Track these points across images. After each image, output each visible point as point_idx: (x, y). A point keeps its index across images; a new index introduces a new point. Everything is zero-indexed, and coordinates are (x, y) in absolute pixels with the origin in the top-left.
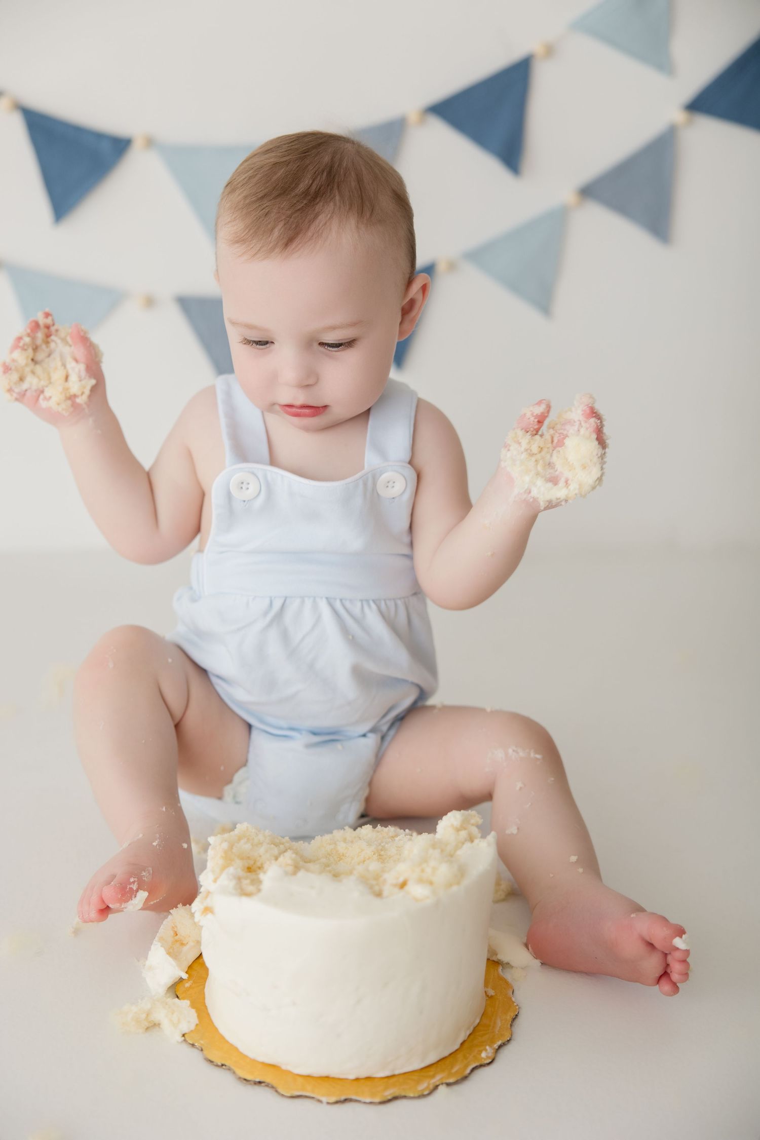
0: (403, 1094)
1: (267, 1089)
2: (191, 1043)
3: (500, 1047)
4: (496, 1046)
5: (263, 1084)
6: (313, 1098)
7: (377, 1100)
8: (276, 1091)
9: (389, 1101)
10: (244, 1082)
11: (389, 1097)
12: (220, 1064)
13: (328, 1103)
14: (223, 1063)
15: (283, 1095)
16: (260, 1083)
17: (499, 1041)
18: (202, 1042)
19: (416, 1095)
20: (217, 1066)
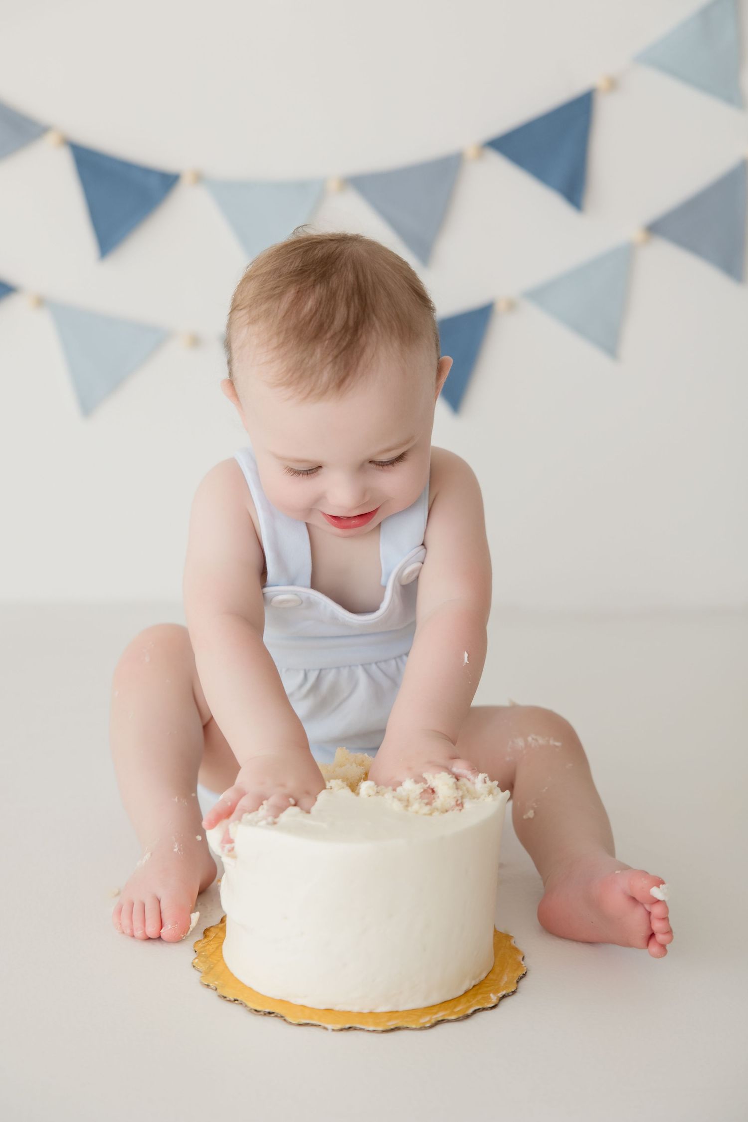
0: (406, 1025)
1: (276, 1019)
2: (206, 984)
3: (504, 997)
4: (500, 995)
5: (272, 1015)
6: (320, 1025)
7: (380, 1029)
8: (285, 1020)
9: (392, 1030)
10: (255, 1012)
11: (392, 1027)
12: (233, 999)
13: (333, 1030)
14: (236, 998)
15: (290, 1023)
16: (270, 1013)
17: (503, 991)
18: (217, 983)
19: (418, 1027)
20: (230, 1001)
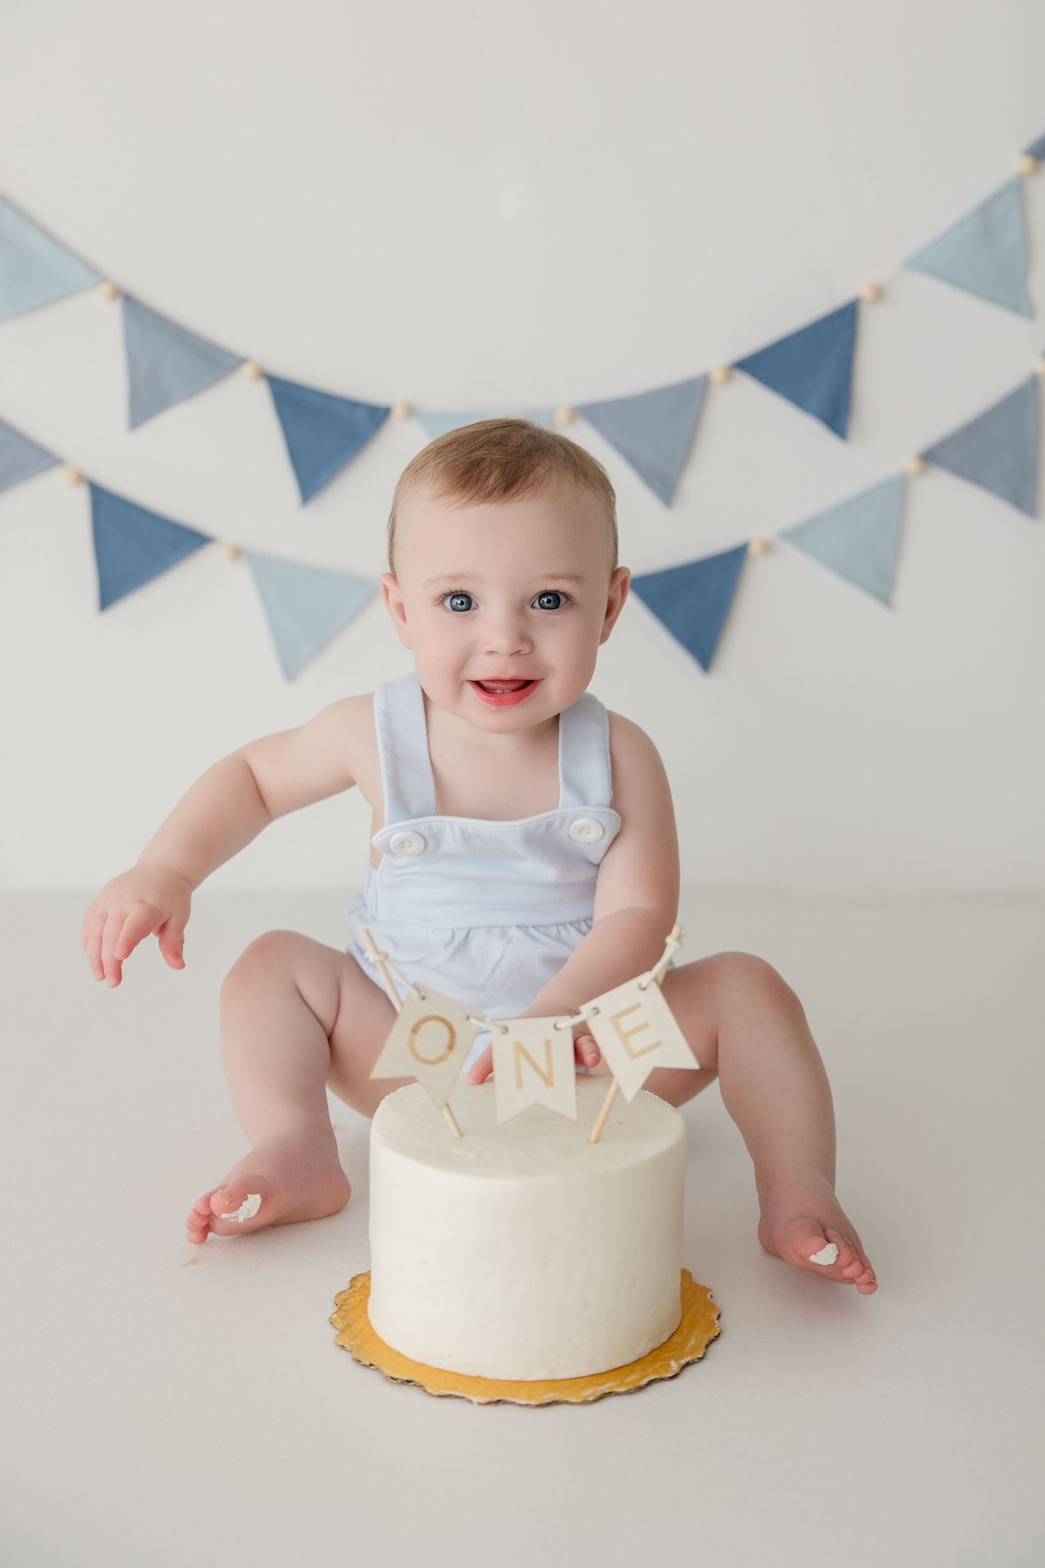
0: (565, 1399)
1: (415, 1388)
2: (341, 1344)
3: (688, 1364)
4: (683, 1362)
5: (411, 1384)
6: (463, 1398)
7: (534, 1402)
8: (425, 1390)
9: (549, 1404)
10: (392, 1380)
11: (549, 1401)
12: (368, 1363)
13: (479, 1404)
14: (372, 1362)
15: (430, 1394)
16: (408, 1381)
17: (687, 1357)
18: (353, 1343)
19: (579, 1401)
20: (365, 1366)
